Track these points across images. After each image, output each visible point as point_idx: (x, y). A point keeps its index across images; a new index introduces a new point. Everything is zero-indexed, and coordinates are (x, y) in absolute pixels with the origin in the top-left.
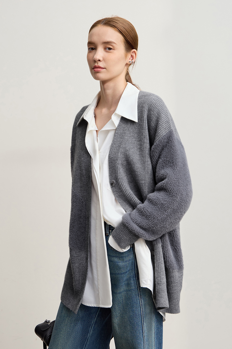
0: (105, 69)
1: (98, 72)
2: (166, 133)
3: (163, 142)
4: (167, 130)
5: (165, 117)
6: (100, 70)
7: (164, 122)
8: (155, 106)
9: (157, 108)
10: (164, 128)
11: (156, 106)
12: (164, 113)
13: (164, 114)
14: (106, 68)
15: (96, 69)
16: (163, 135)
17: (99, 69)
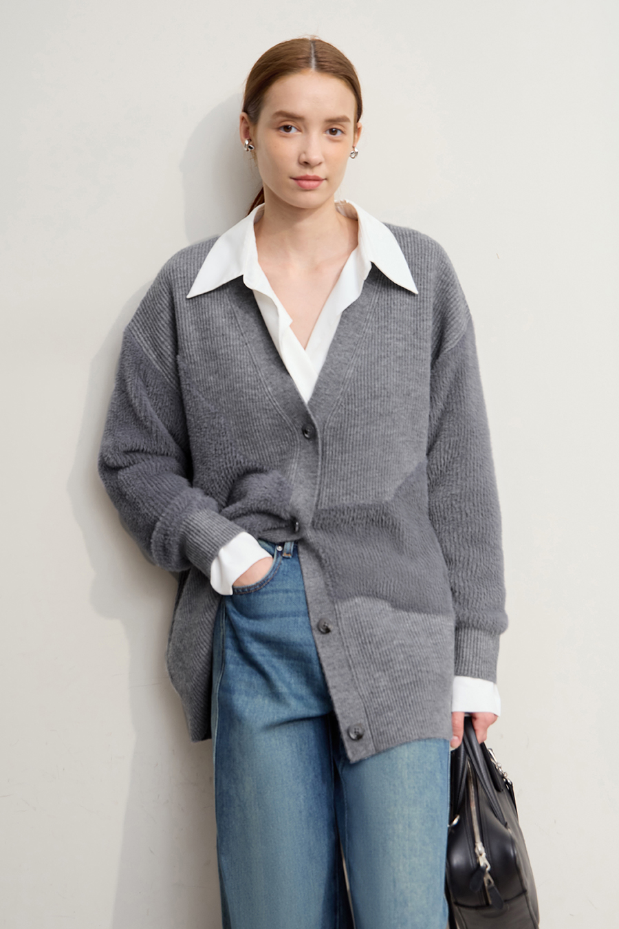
0: (325, 181)
6: (316, 186)
14: (329, 178)
15: (306, 183)
17: (314, 183)
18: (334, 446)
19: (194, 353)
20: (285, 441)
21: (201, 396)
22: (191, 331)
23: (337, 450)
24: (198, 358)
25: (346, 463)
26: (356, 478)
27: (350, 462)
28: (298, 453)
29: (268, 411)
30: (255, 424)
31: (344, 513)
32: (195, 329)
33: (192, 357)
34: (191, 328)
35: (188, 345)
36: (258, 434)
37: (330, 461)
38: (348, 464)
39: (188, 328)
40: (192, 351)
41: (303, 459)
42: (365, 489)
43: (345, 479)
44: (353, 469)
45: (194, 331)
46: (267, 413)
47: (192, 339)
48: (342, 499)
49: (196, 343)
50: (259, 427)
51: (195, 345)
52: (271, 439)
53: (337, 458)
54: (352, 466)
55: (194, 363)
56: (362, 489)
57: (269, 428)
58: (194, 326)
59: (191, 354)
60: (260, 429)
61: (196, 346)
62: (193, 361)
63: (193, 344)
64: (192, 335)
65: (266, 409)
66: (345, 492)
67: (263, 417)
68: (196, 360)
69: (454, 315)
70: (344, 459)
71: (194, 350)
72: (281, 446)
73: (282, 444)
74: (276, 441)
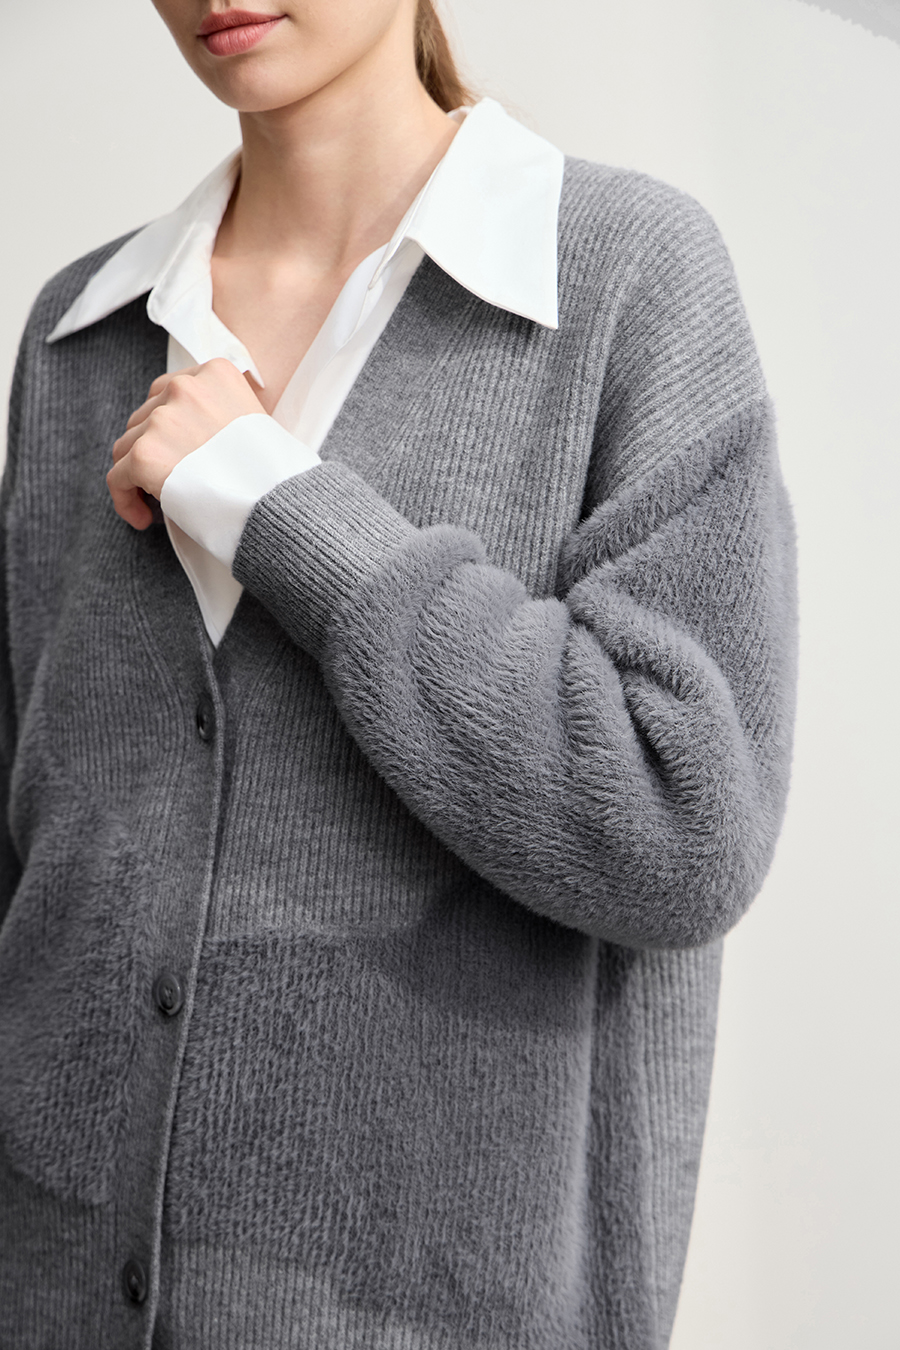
0: (285, 22)
1: (242, 56)
2: (711, 426)
3: (677, 486)
4: (721, 405)
5: (711, 324)
6: (252, 41)
7: (705, 357)
8: (657, 231)
9: (672, 246)
10: (699, 397)
11: (661, 235)
12: (707, 299)
13: (709, 306)
14: (293, 10)
15: (223, 40)
16: (689, 441)
17: (243, 35)
18: (257, 766)
19: (43, 492)
20: (151, 734)
21: (40, 601)
22: (44, 435)
23: (264, 775)
24: (53, 506)
25: (281, 816)
26: (304, 861)
27: (291, 814)
28: (177, 770)
29: (124, 641)
30: (92, 675)
31: (263, 955)
32: (57, 432)
33: (36, 502)
34: (45, 427)
35: (30, 471)
36: (94, 703)
37: (243, 807)
38: (286, 817)
39: (35, 428)
40: (39, 486)
41: (186, 789)
42: (330, 892)
43: (275, 859)
44: (298, 832)
45: (53, 437)
46: (121, 646)
47: (43, 455)
48: (264, 917)
49: (52, 467)
50: (99, 682)
51: (47, 470)
52: (122, 724)
53: (259, 801)
54: (294, 825)
55: (40, 518)
56: (321, 893)
57: (121, 691)
58: (53, 422)
59: (35, 492)
60: (99, 689)
61: (51, 475)
62: (36, 511)
63: (43, 467)
64: (45, 446)
65: (121, 636)
66: (271, 896)
67: (111, 656)
68: (45, 510)
69: (651, 404)
70: (276, 802)
71: (43, 483)
72: (142, 747)
73: (145, 743)
74: (133, 731)
